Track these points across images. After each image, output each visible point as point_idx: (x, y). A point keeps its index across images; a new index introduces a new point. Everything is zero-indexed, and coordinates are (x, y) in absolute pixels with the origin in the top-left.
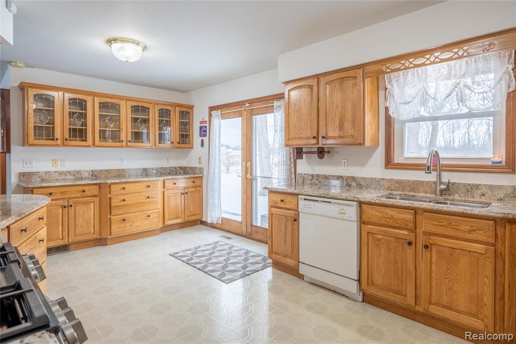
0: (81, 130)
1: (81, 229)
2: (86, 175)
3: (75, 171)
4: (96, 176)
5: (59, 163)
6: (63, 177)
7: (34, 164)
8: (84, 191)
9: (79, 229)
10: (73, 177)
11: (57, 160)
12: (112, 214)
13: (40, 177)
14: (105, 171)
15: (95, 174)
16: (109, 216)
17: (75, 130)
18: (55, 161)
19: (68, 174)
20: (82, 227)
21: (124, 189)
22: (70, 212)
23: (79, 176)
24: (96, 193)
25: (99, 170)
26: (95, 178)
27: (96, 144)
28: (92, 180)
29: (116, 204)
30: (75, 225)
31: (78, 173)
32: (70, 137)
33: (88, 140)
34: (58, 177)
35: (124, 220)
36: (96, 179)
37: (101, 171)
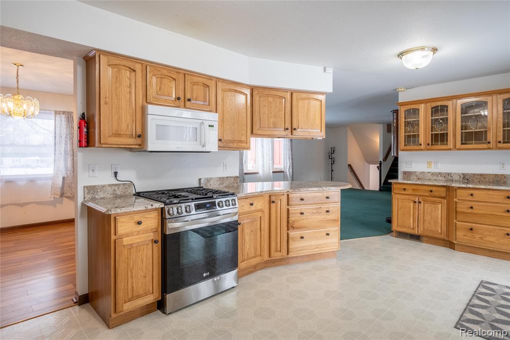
0: (442, 135)
1: (429, 226)
2: (457, 178)
3: (446, 173)
4: (468, 179)
5: (433, 165)
6: (435, 178)
7: (413, 165)
8: (431, 191)
9: (426, 225)
10: (444, 179)
11: (431, 162)
12: (458, 219)
13: (416, 176)
14: (478, 175)
15: (467, 177)
16: (455, 221)
17: (436, 135)
18: (429, 163)
19: (439, 175)
20: (429, 223)
21: (472, 195)
22: (420, 208)
23: (449, 178)
24: (444, 195)
25: (472, 174)
26: (466, 181)
27: (457, 147)
28: (463, 183)
29: (462, 210)
30: (424, 221)
31: (448, 174)
32: (432, 142)
33: (449, 144)
34: (431, 177)
35: (471, 229)
36: (467, 183)
37: (474, 175)
